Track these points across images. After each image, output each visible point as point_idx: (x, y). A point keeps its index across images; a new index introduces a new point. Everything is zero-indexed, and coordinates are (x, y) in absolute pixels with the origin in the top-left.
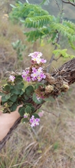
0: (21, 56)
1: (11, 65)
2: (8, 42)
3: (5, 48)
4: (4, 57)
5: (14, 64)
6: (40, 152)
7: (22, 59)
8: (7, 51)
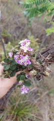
0: (30, 22)
1: (23, 29)
2: (21, 10)
3: (19, 15)
4: (18, 23)
5: (25, 28)
6: (39, 94)
7: (30, 25)
8: (20, 18)
